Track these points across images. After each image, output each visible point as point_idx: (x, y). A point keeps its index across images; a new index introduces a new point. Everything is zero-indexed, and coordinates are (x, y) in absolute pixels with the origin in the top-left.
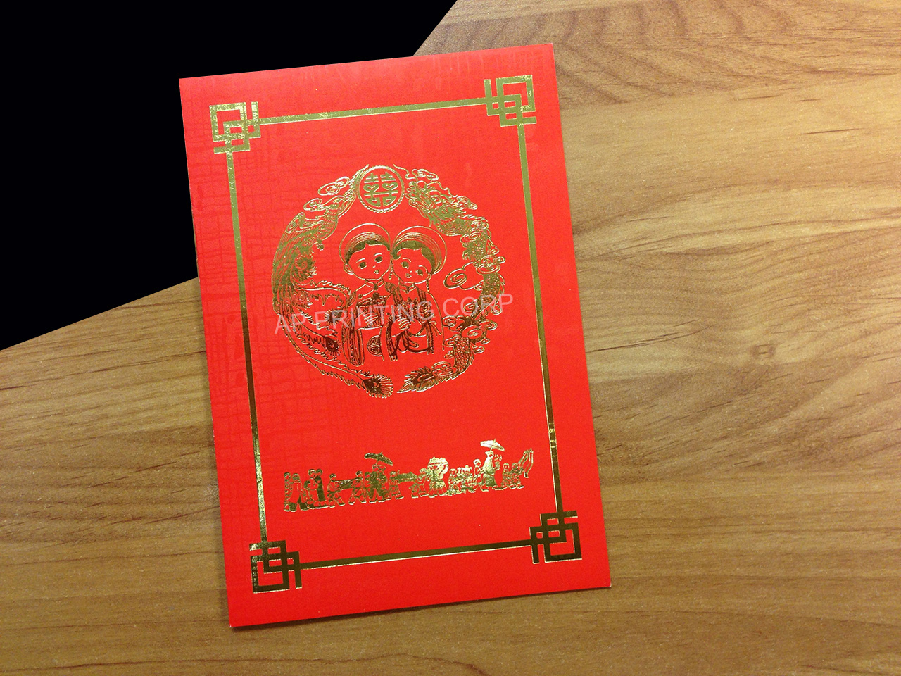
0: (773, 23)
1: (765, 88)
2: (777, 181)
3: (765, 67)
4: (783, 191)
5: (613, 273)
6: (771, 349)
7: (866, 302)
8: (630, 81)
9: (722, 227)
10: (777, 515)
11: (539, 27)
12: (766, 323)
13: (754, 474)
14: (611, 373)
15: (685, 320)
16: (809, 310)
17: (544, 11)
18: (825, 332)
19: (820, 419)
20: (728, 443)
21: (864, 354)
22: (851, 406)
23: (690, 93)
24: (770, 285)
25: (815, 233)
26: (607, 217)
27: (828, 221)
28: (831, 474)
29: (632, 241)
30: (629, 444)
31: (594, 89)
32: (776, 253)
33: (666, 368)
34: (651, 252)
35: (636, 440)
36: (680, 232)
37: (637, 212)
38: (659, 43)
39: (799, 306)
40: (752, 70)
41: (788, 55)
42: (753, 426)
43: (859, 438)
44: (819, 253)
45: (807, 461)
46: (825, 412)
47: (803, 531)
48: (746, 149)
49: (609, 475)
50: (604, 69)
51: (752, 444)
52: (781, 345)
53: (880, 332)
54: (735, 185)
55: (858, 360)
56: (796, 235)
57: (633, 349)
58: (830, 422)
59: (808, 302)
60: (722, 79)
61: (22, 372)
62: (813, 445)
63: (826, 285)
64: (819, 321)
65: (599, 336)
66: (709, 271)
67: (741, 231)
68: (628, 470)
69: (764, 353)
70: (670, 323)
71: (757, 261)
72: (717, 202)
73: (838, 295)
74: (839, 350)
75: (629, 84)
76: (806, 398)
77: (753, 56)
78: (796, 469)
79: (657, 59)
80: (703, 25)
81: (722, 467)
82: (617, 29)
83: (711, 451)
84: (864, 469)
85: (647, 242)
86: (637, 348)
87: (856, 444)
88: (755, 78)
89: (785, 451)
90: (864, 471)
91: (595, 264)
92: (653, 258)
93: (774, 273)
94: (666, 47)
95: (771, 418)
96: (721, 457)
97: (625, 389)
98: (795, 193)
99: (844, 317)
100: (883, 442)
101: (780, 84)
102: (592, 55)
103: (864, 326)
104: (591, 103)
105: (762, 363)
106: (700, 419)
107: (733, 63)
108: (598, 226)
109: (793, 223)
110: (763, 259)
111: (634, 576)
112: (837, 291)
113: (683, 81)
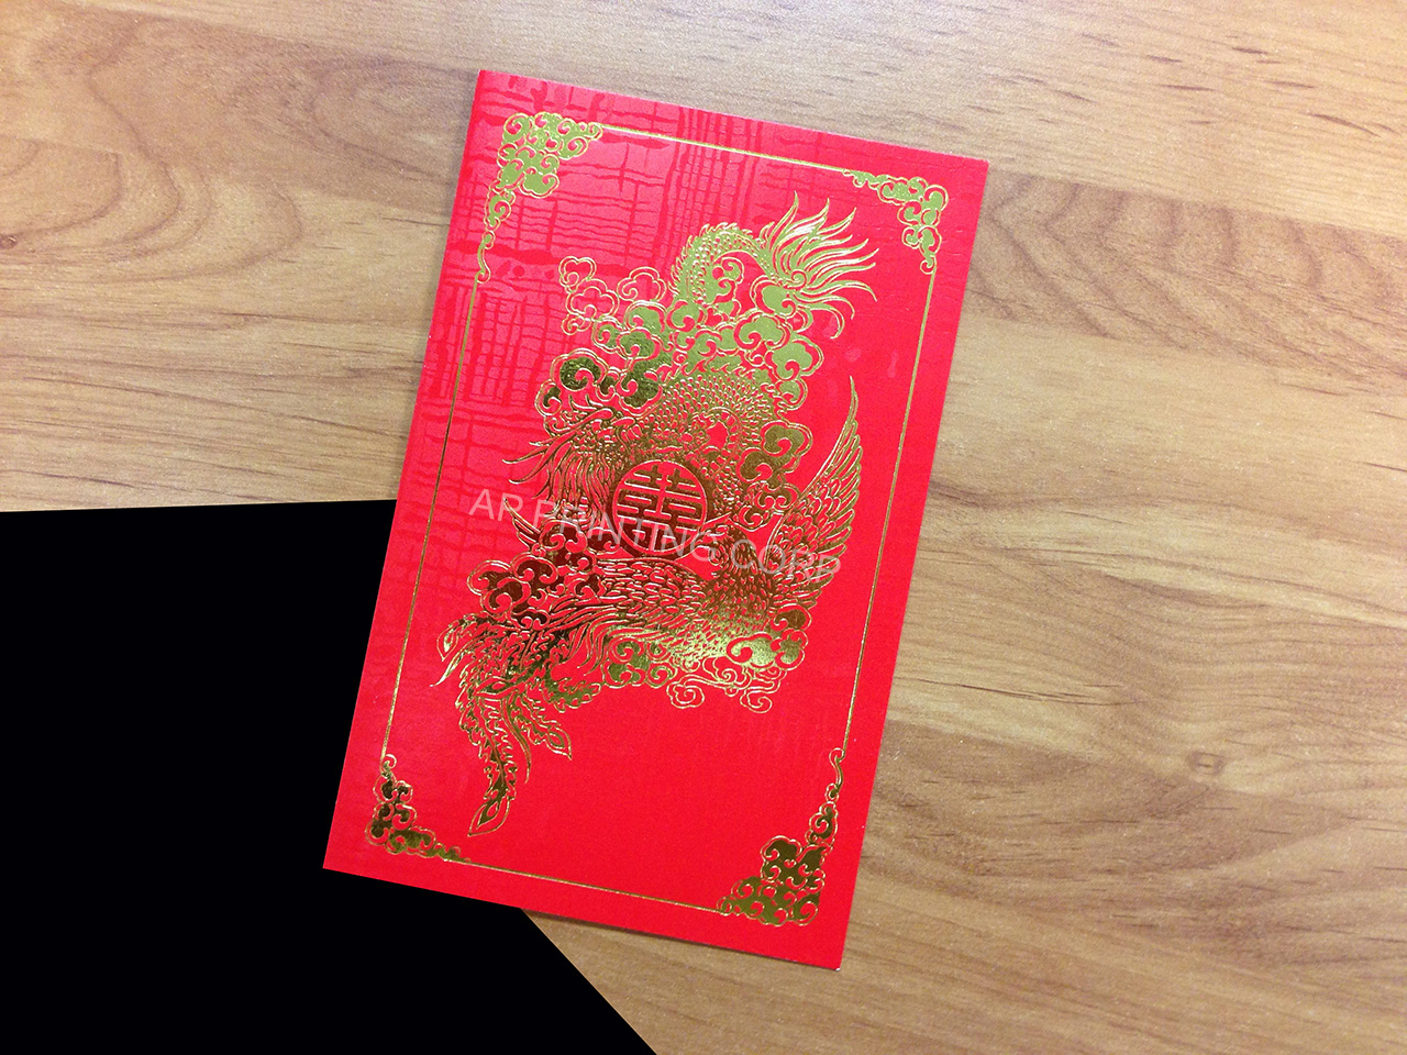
0: (1366, 286)
1: (1326, 378)
2: (1302, 520)
3: (1334, 347)
4: (1308, 537)
5: (1018, 580)
6: (1219, 764)
7: (1380, 737)
8: (1131, 309)
9: (1201, 562)
10: (1152, 1010)
11: (1019, 193)
12: (1224, 724)
13: (1137, 939)
14: (971, 725)
15: (1105, 681)
16: (1292, 723)
17: (1033, 171)
18: (1306, 763)
19: (1259, 888)
20: (1112, 881)
21: (1354, 813)
22: (1312, 883)
23: (1212, 353)
24: (1246, 668)
25: (1337, 613)
26: (1035, 497)
27: (1360, 601)
28: (1251, 973)
29: (1061, 541)
30: (966, 836)
31: (1073, 305)
32: (1268, 625)
33: (1054, 743)
34: (1084, 567)
35: (979, 834)
36: (1136, 550)
37: (1081, 503)
38: (1188, 266)
39: (1279, 713)
40: (1315, 346)
41: (1375, 339)
42: (1158, 868)
43: (1307, 934)
44: (1333, 643)
45: (1222, 944)
46: (1270, 880)
47: (1184, 1044)
48: (1270, 458)
49: (924, 872)
50: (1095, 280)
51: (1148, 895)
52: (1235, 763)
53: (1387, 787)
54: (1238, 507)
55: (1343, 819)
56: (1306, 608)
57: (1014, 700)
58: (1273, 897)
59: (1295, 711)
60: (1266, 346)
61: (135, 464)
62: (1238, 923)
63: (1330, 695)
64: (1302, 744)
65: (970, 666)
66: (1162, 621)
67: (1227, 576)
68: (954, 874)
69: (1207, 766)
70: (1079, 679)
71: (1237, 628)
72: (1203, 524)
73: (1342, 715)
74: (1319, 795)
75: (1126, 313)
76: (1249, 851)
77: (1323, 326)
78: (1202, 950)
79: (1177, 287)
80: (1263, 259)
81: (1095, 915)
82: (1133, 229)
83: (1085, 885)
84: (1301, 981)
85: (1082, 550)
86: (1021, 700)
87: (1301, 942)
88: (1316, 359)
89: (1194, 919)
90: (1300, 985)
91: (995, 559)
92: (1085, 577)
93: (1257, 653)
94: (1196, 275)
95: (1186, 865)
96: (1095, 899)
97: (985, 755)
98: (1323, 544)
99: (1340, 749)
100: (1342, 950)
101: (1349, 379)
102: (1085, 256)
103: (1368, 772)
104: (1062, 324)
105: (1199, 779)
106: (1081, 832)
107: (1290, 327)
108: (1016, 505)
109: (1308, 588)
110: (1245, 628)
111: (915, 1032)
112: (1342, 707)
113: (1208, 332)
